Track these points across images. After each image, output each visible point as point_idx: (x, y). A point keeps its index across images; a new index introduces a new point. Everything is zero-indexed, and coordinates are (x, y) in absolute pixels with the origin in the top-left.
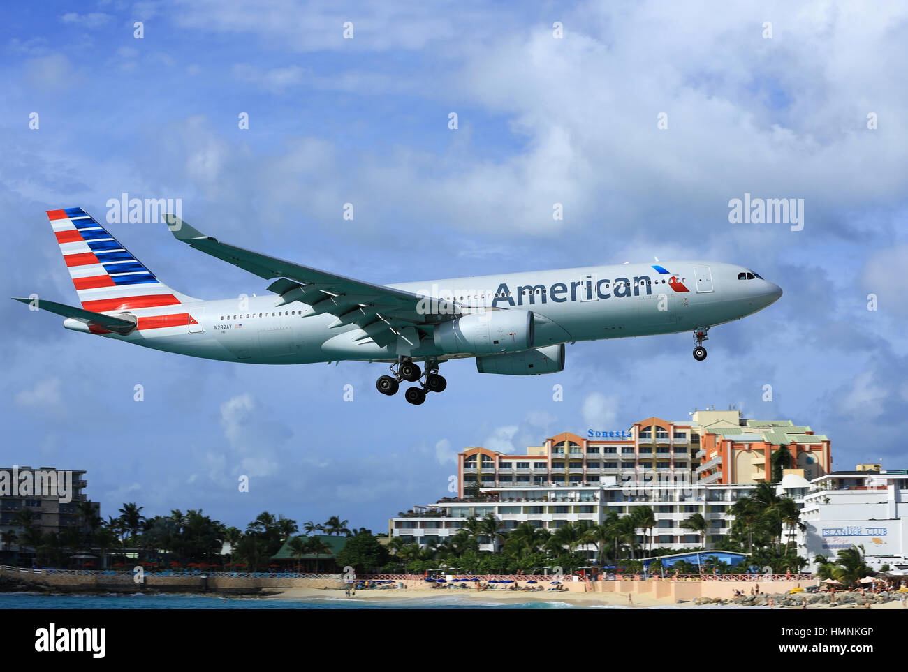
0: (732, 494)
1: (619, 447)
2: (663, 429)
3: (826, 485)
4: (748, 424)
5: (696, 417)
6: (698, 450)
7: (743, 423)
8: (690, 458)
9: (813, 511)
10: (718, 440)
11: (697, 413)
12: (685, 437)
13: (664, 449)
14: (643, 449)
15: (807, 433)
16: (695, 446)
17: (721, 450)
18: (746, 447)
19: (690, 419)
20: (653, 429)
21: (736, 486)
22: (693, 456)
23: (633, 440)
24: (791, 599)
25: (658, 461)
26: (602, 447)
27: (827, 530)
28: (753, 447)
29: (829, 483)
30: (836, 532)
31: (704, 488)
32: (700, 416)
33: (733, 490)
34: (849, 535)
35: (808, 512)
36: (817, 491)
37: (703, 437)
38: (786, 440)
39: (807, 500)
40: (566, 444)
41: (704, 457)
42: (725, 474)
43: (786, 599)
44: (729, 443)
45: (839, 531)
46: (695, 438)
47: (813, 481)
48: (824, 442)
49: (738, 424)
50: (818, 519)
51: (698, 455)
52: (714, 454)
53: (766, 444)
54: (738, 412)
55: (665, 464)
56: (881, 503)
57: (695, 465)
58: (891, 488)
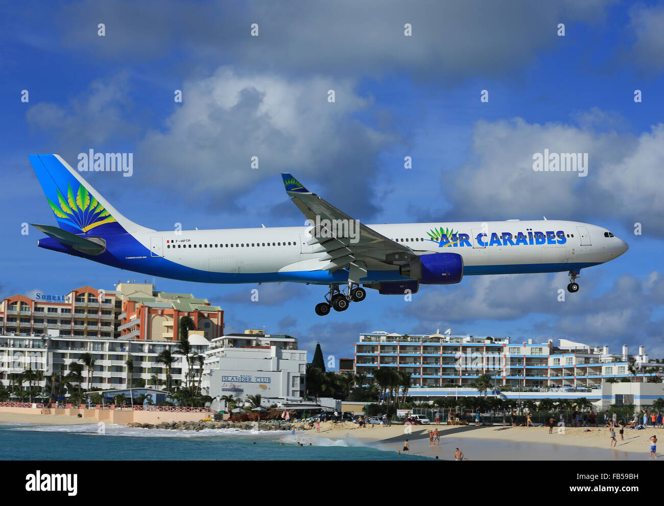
0: (149, 347)
1: (59, 308)
2: (94, 296)
3: (223, 344)
4: (159, 295)
5: (119, 288)
6: (120, 313)
7: (155, 294)
8: (114, 318)
9: (214, 363)
10: (138, 305)
11: (121, 284)
12: (110, 302)
13: (94, 311)
14: (78, 310)
15: (206, 304)
16: (118, 310)
17: (140, 314)
18: (160, 312)
19: (115, 289)
20: (86, 295)
21: (152, 341)
22: (116, 318)
23: (70, 302)
24: (204, 426)
25: (89, 320)
26: (46, 307)
27: (225, 377)
28: (165, 313)
29: (226, 342)
30: (233, 379)
31: (128, 342)
32: (122, 287)
33: (150, 345)
34: (241, 382)
35: (210, 363)
36: (216, 347)
37: (124, 303)
38: (190, 309)
39: (208, 355)
40: (19, 303)
41: (125, 319)
42: (142, 332)
43: (199, 425)
44: (147, 309)
45: (235, 378)
46: (118, 304)
47: (213, 340)
48: (219, 311)
49: (152, 294)
50: (218, 369)
51: (120, 317)
52: (134, 317)
53: (175, 311)
54: (152, 286)
55: (94, 323)
56: (266, 358)
57: (117, 325)
58: (273, 348)
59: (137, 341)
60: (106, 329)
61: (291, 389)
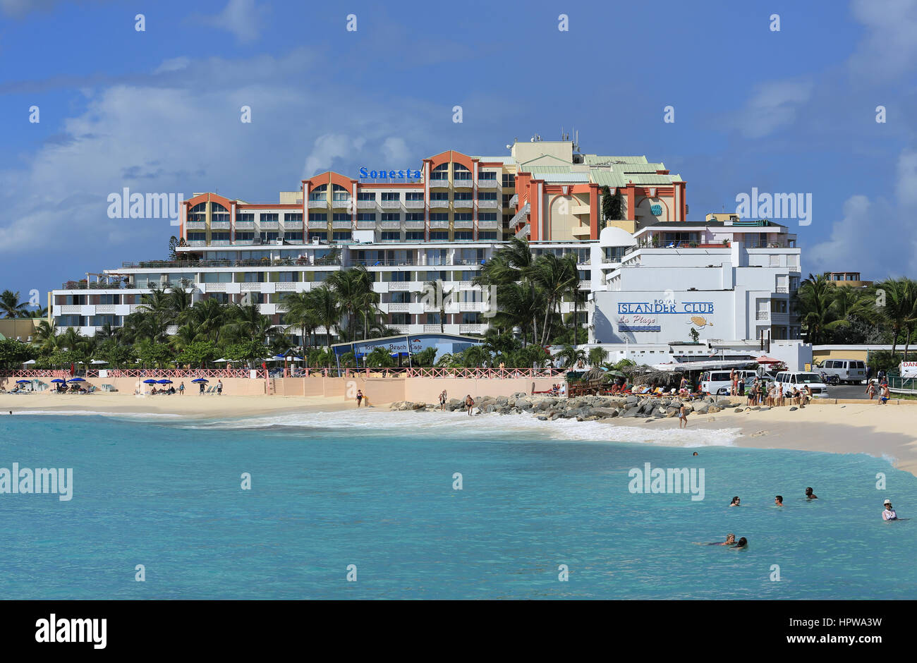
1: (403, 192)
2: (463, 167)
4: (583, 160)
5: (515, 150)
6: (511, 196)
7: (577, 159)
8: (500, 207)
9: (616, 278)
11: (518, 144)
12: (494, 178)
13: (467, 195)
14: (436, 194)
15: (659, 172)
16: (508, 191)
18: (565, 190)
20: (450, 166)
21: (547, 243)
22: (505, 204)
23: (422, 182)
25: (456, 211)
26: (378, 192)
27: (625, 303)
28: (575, 191)
31: (490, 246)
32: (520, 148)
34: (657, 313)
35: (612, 280)
37: (519, 178)
38: (625, 182)
39: (624, 264)
40: (329, 187)
41: (517, 205)
42: (535, 227)
44: (541, 185)
45: (643, 306)
46: (508, 179)
48: (676, 184)
49: (572, 161)
50: (619, 289)
51: (511, 203)
53: (592, 186)
54: (571, 145)
55: (467, 215)
56: (711, 266)
57: (507, 218)
58: (735, 246)
59: (544, 243)
60: (488, 225)
61: (754, 323)
